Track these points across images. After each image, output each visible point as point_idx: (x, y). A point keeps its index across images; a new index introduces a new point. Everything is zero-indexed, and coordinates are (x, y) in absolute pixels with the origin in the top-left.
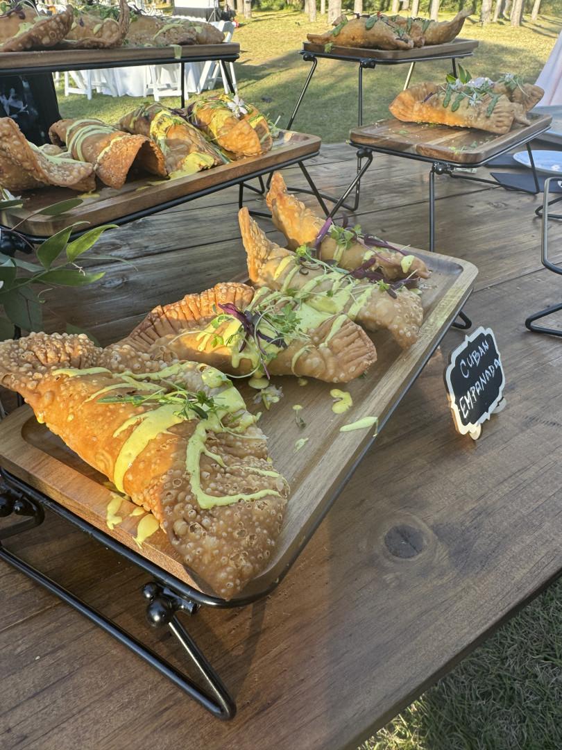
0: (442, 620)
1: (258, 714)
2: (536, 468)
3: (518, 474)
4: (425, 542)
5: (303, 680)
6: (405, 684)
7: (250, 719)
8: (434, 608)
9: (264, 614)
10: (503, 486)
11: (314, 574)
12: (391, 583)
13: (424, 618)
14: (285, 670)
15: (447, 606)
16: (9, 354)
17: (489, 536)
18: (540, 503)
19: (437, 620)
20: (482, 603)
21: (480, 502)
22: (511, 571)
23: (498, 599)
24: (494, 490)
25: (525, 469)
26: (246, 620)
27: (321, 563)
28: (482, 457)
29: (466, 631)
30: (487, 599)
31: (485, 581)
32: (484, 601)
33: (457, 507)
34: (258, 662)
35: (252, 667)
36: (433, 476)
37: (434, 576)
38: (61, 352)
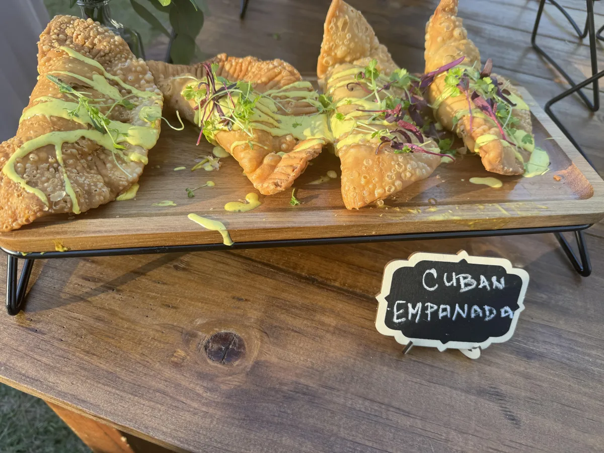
0: (163, 408)
1: (26, 328)
2: (419, 424)
3: (391, 409)
4: (237, 363)
5: (62, 340)
6: (91, 404)
7: (22, 326)
8: (171, 397)
9: (99, 294)
10: (360, 402)
11: (151, 305)
12: (176, 357)
13: (158, 394)
14: (64, 327)
15: (180, 407)
16: (61, 24)
17: (284, 412)
18: (367, 443)
19: (162, 404)
20: (201, 432)
21: (321, 388)
22: (255, 445)
23: (215, 444)
24: (349, 395)
25: (407, 414)
26: (89, 287)
27: (163, 305)
28: (385, 368)
29: (165, 430)
30: (208, 434)
31: (227, 427)
32: (205, 433)
33: (298, 371)
34: (63, 310)
35: (57, 309)
36: (321, 337)
37: (205, 385)
38: (90, 40)
